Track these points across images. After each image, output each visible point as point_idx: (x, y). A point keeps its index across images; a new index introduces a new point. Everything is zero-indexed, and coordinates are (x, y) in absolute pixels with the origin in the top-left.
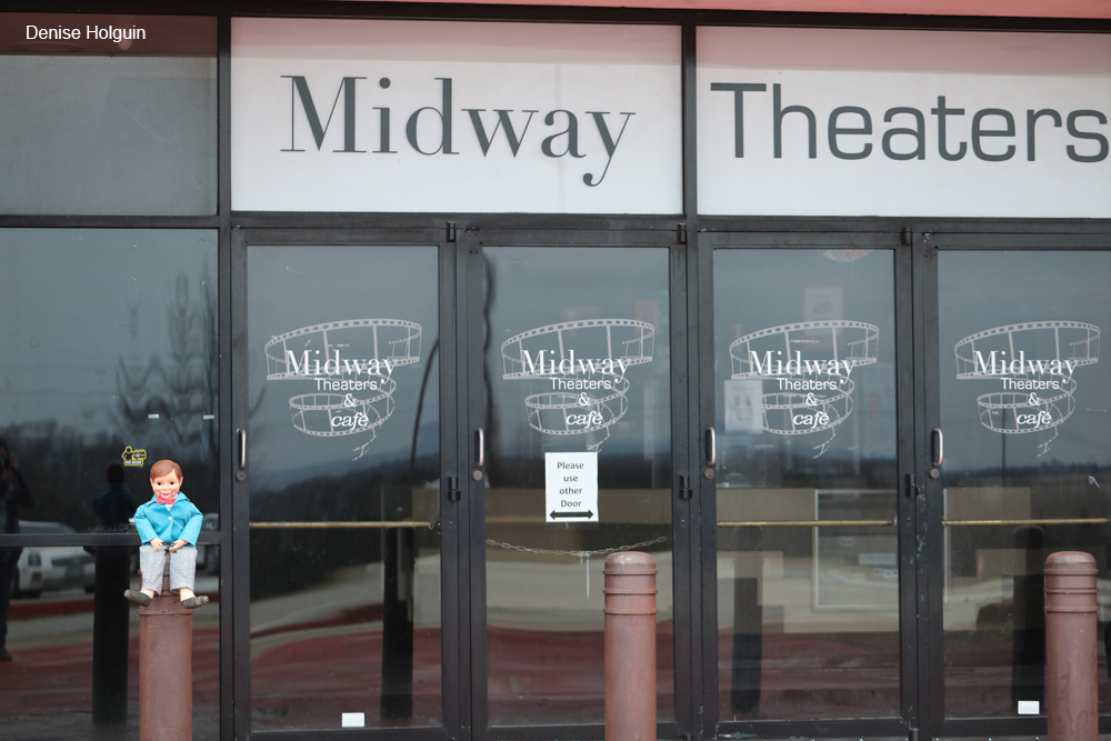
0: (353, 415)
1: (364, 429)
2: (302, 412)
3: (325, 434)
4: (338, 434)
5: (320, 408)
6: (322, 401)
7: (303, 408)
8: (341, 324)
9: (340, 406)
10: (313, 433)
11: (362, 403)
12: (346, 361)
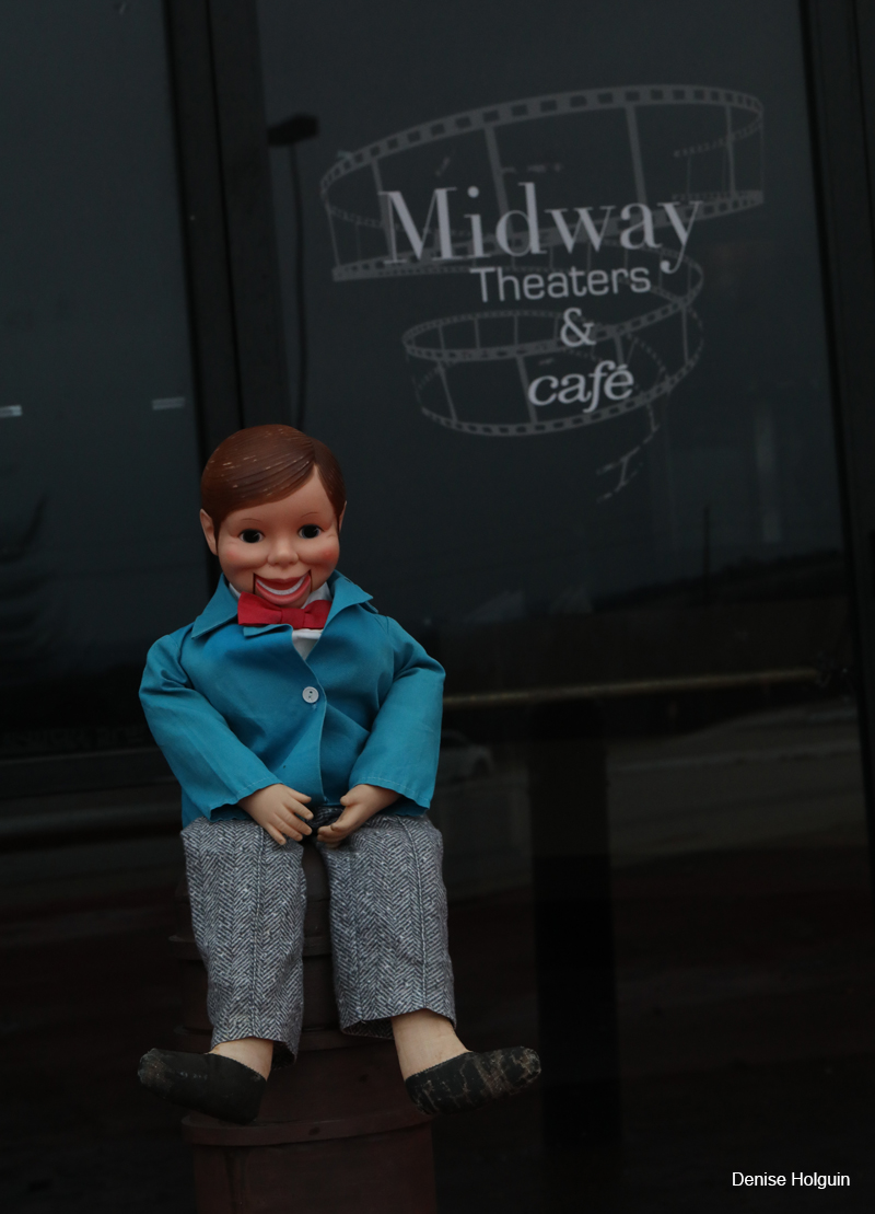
0: (587, 369)
1: (623, 409)
2: (441, 370)
3: (512, 430)
4: (549, 427)
5: (493, 354)
6: (497, 333)
7: (444, 358)
8: (534, 108)
9: (551, 347)
10: (480, 429)
11: (612, 332)
12: (557, 215)
